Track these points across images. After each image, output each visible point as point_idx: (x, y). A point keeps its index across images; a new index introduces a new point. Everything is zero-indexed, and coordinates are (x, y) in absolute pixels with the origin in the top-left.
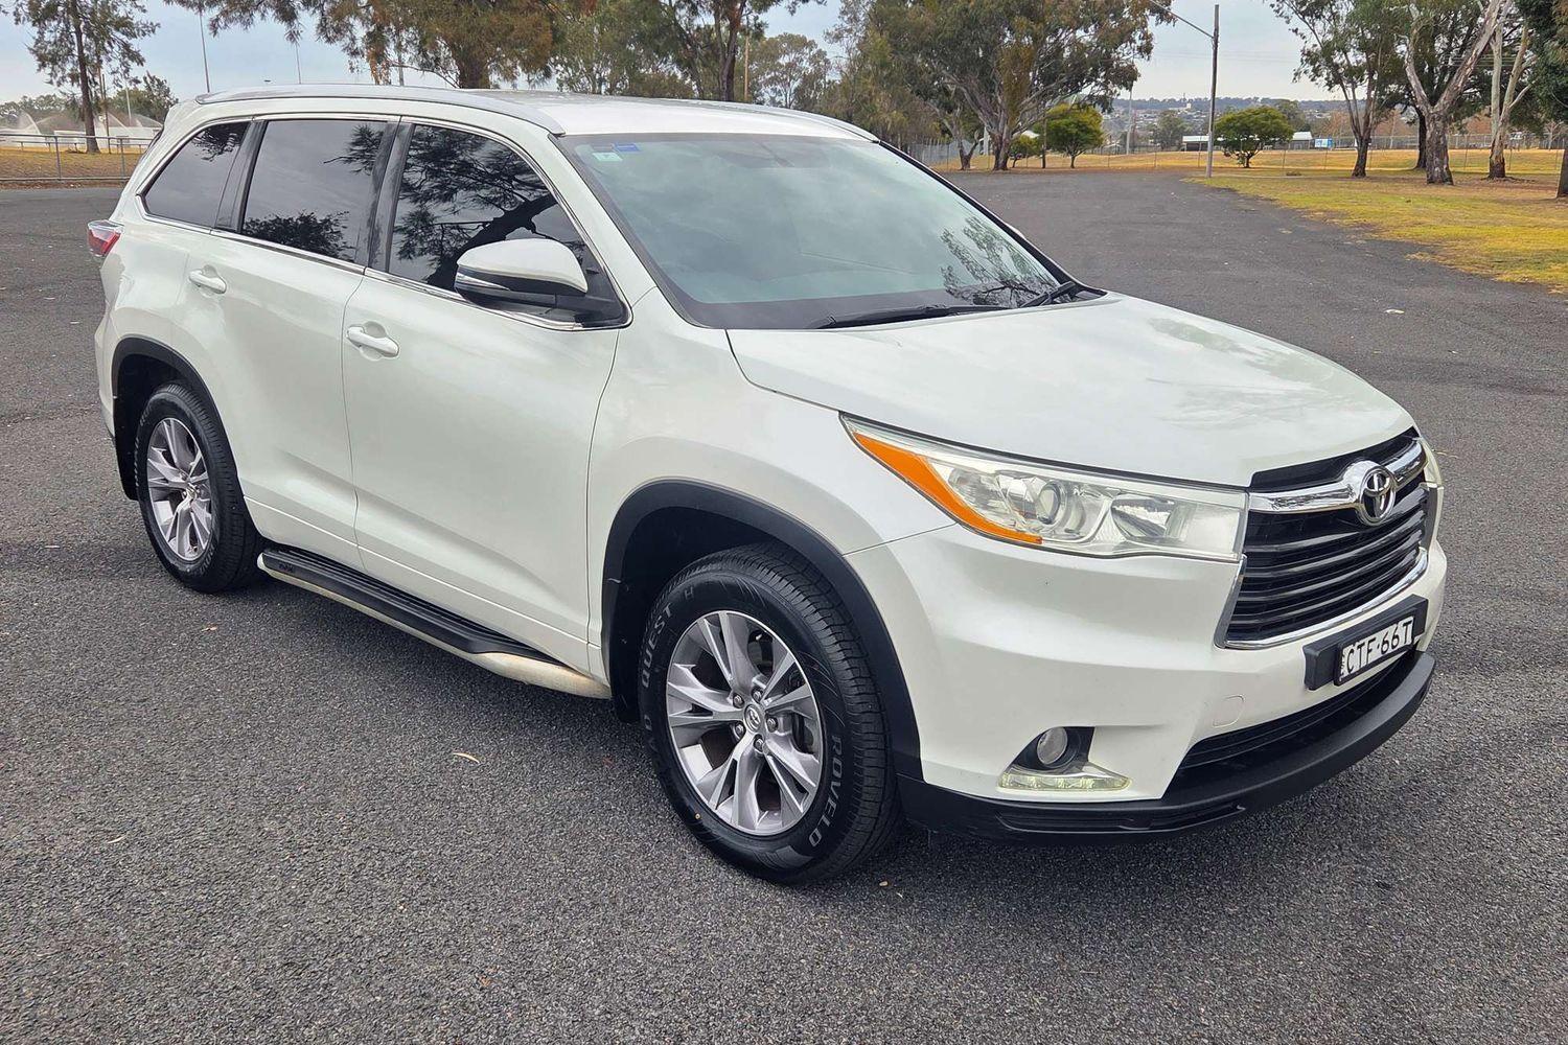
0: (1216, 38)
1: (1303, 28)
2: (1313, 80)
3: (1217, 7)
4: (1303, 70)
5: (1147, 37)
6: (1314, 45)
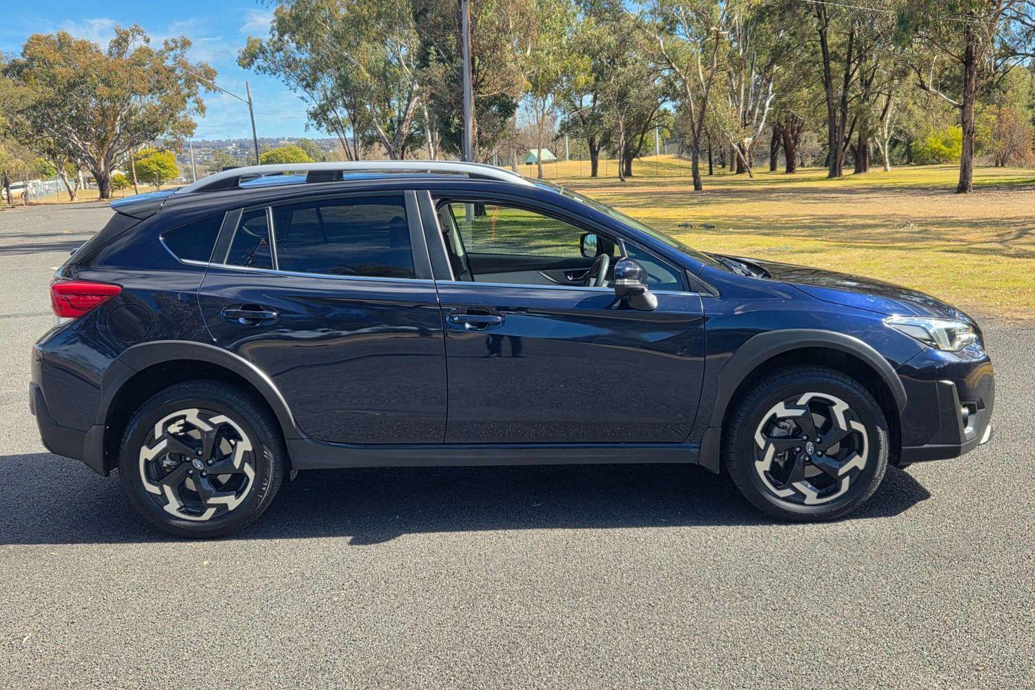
0: (250, 103)
1: (305, 95)
2: (318, 130)
3: (247, 82)
4: (310, 123)
5: (198, 102)
6: (314, 108)
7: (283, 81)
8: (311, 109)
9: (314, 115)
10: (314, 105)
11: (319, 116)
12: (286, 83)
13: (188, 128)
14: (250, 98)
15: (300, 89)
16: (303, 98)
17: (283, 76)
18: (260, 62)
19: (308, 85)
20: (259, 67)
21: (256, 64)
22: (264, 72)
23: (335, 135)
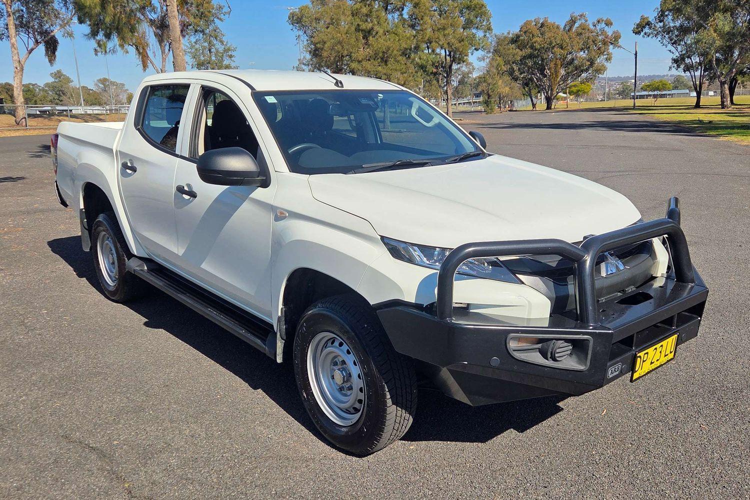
0: (636, 54)
2: (677, 70)
3: (637, 42)
5: (609, 54)
7: (660, 41)
8: (675, 57)
9: (675, 61)
10: (676, 55)
11: (679, 61)
12: (661, 42)
13: (601, 70)
14: (636, 51)
16: (670, 51)
17: (659, 37)
18: (647, 30)
19: (675, 43)
20: (645, 34)
21: (644, 31)
22: (648, 36)
23: (688, 73)
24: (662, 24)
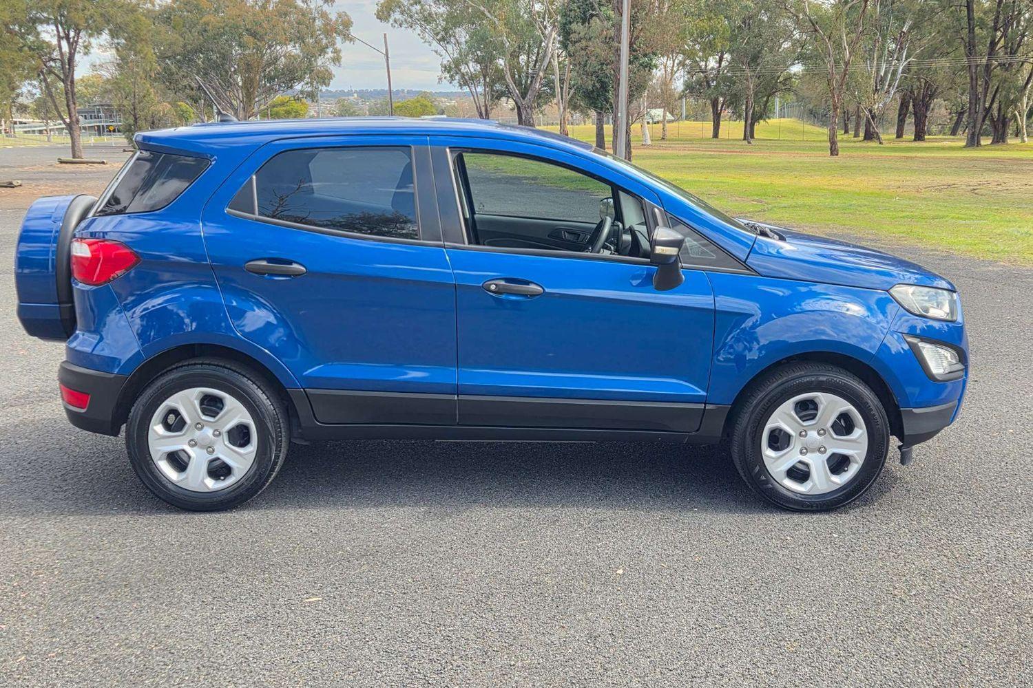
0: (387, 55)
1: (440, 49)
2: (450, 83)
3: (385, 35)
4: (444, 76)
5: (336, 51)
6: (448, 61)
7: (419, 35)
8: (445, 62)
9: (447, 69)
10: (447, 59)
11: (452, 69)
12: (421, 36)
13: (325, 78)
14: (387, 50)
15: (435, 43)
16: (436, 52)
17: (418, 29)
18: (396, 15)
19: (443, 39)
20: (395, 21)
21: (393, 18)
22: (401, 25)
23: (466, 89)
24: (418, 7)
